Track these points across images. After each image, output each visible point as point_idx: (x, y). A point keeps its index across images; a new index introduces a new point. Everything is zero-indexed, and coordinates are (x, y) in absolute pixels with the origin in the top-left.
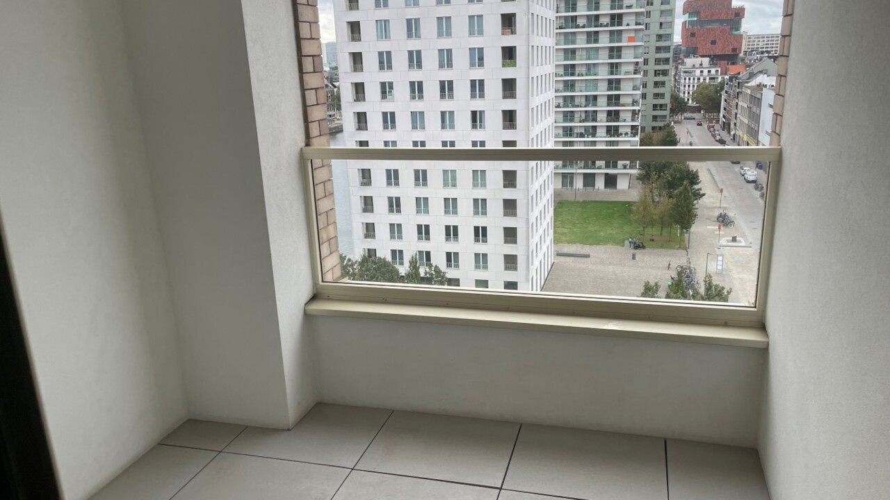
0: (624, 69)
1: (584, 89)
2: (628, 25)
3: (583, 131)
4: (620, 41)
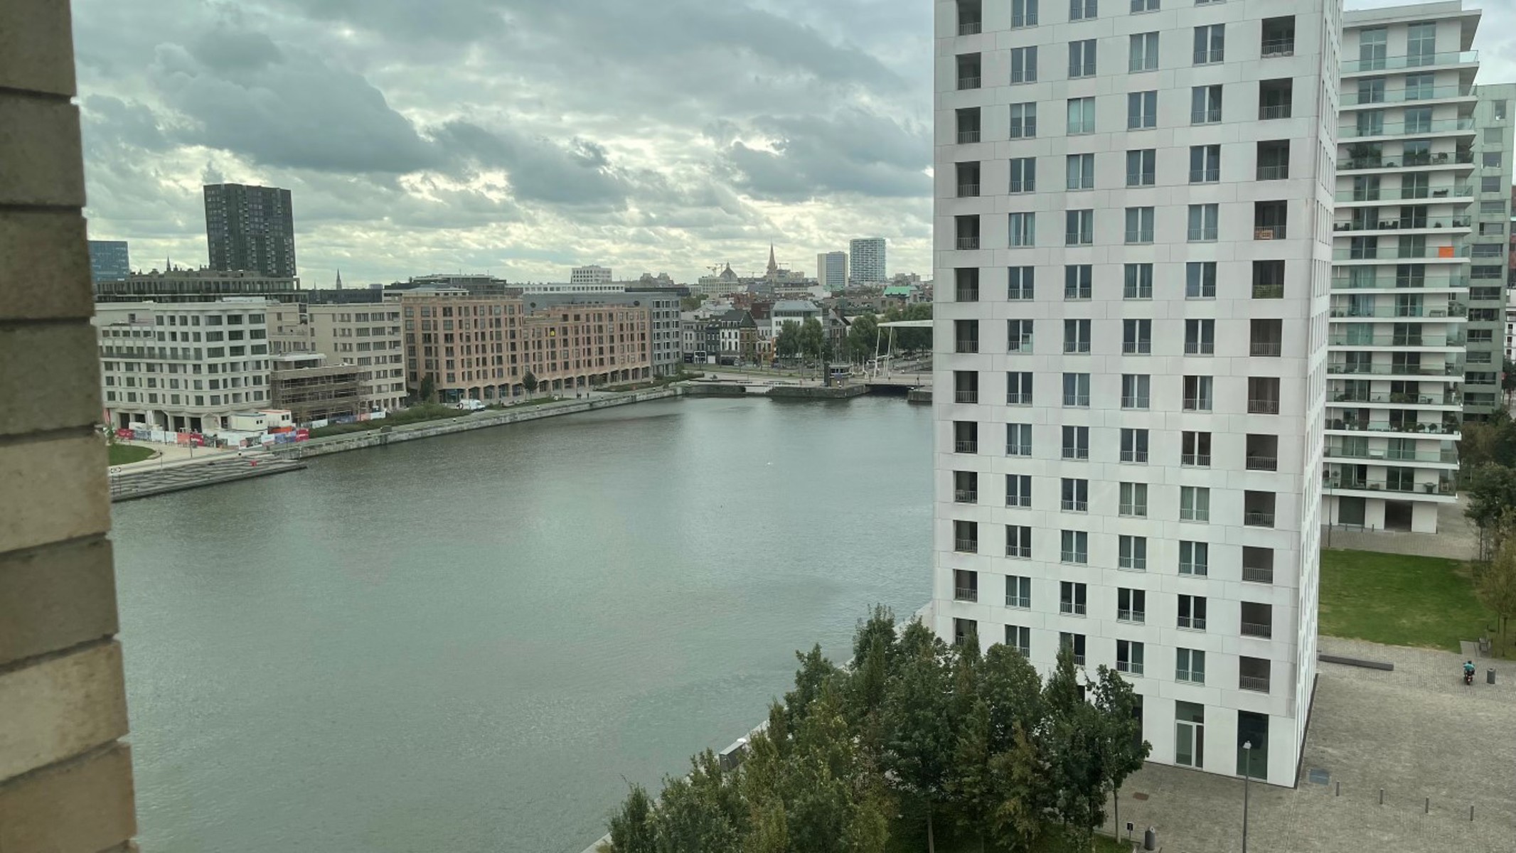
0: (1429, 305)
2: (1438, 226)
3: (1341, 417)
4: (1421, 254)
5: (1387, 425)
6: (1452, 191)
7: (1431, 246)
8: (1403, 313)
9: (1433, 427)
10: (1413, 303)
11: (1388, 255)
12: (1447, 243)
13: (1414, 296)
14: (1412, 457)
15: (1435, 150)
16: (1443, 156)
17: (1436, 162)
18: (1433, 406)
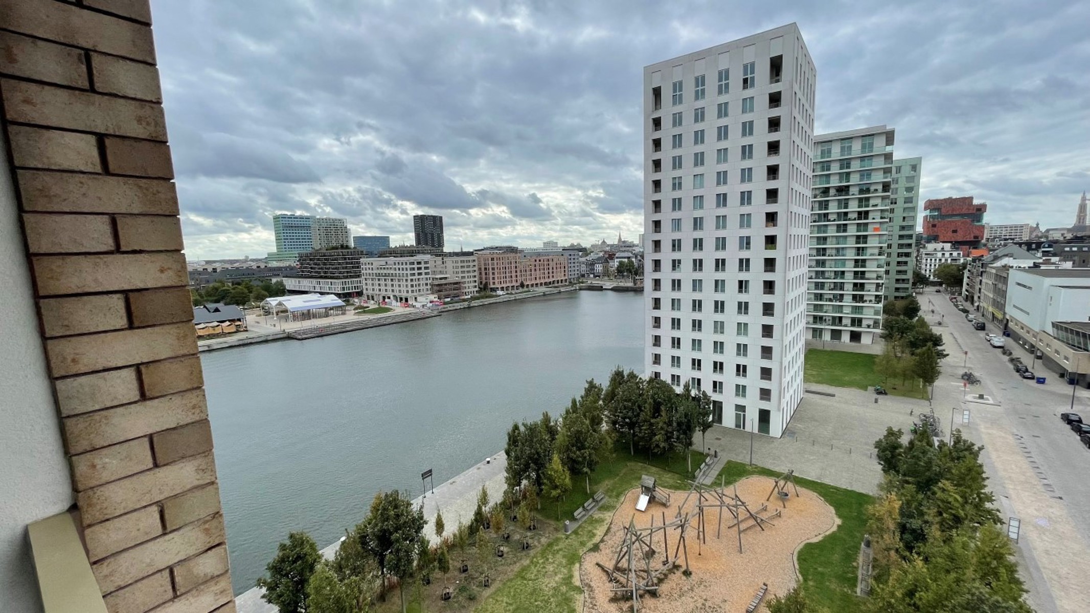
0: (869, 251)
1: (833, 266)
2: (874, 219)
3: (832, 297)
4: (866, 231)
5: (851, 300)
6: (880, 204)
7: (870, 227)
8: (858, 255)
9: (870, 301)
10: (863, 250)
11: (852, 231)
12: (878, 226)
13: (863, 248)
14: (862, 313)
15: (872, 188)
16: (876, 190)
17: (873, 193)
18: (870, 292)
